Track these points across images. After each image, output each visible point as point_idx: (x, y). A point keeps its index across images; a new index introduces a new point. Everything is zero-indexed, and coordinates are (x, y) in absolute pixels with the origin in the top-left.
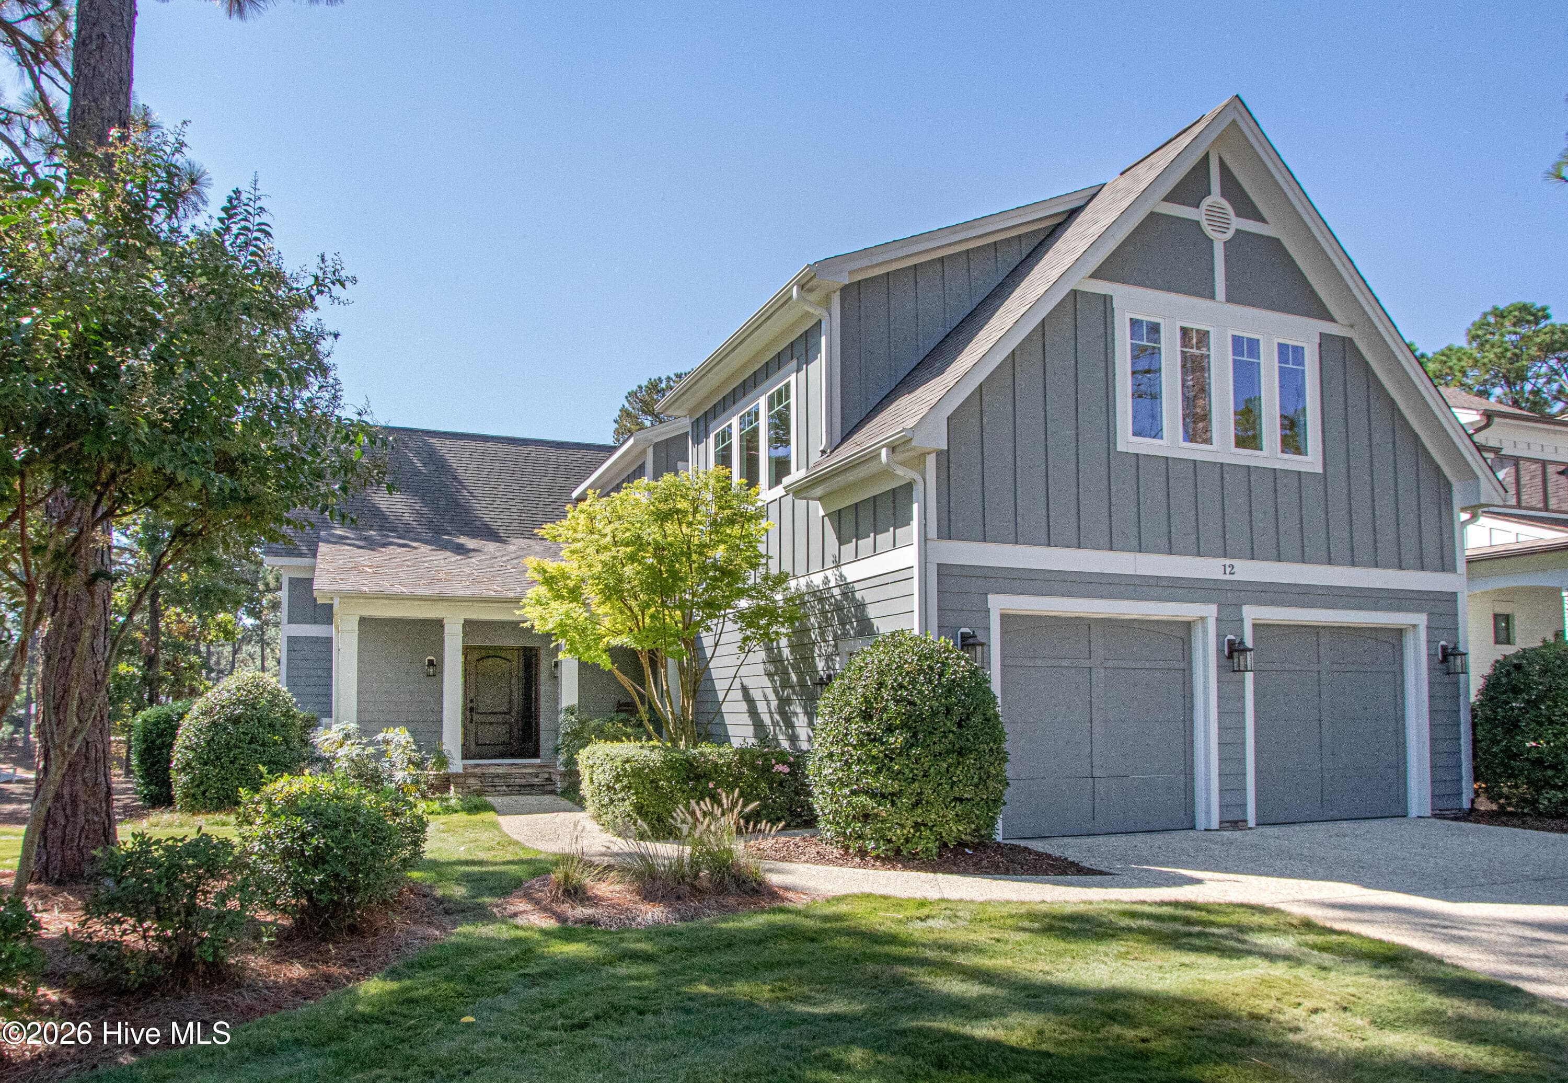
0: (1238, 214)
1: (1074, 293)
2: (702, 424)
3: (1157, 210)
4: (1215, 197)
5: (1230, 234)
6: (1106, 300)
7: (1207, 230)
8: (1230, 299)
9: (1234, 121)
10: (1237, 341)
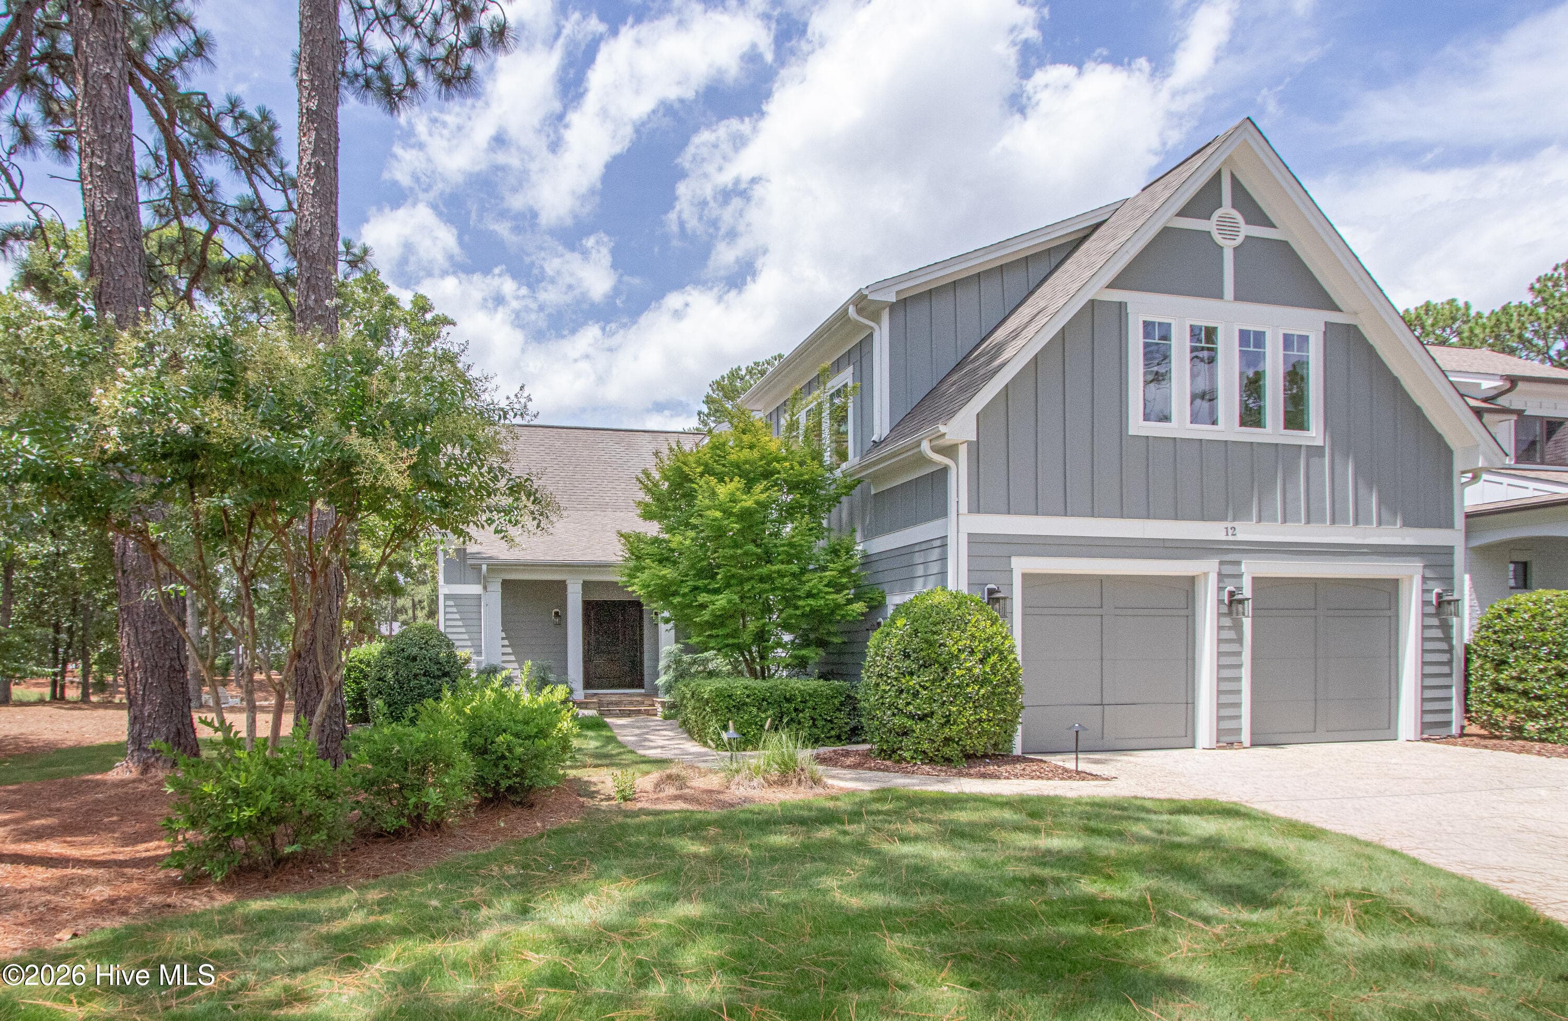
0: (1248, 222)
1: (1092, 303)
2: (774, 417)
3: (1170, 225)
4: (1226, 208)
5: (1239, 240)
6: (1122, 306)
7: (1218, 238)
8: (1237, 298)
9: (1245, 140)
10: (1244, 336)
